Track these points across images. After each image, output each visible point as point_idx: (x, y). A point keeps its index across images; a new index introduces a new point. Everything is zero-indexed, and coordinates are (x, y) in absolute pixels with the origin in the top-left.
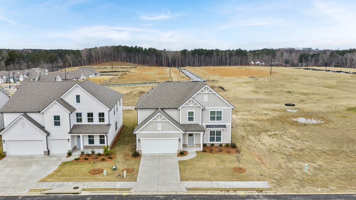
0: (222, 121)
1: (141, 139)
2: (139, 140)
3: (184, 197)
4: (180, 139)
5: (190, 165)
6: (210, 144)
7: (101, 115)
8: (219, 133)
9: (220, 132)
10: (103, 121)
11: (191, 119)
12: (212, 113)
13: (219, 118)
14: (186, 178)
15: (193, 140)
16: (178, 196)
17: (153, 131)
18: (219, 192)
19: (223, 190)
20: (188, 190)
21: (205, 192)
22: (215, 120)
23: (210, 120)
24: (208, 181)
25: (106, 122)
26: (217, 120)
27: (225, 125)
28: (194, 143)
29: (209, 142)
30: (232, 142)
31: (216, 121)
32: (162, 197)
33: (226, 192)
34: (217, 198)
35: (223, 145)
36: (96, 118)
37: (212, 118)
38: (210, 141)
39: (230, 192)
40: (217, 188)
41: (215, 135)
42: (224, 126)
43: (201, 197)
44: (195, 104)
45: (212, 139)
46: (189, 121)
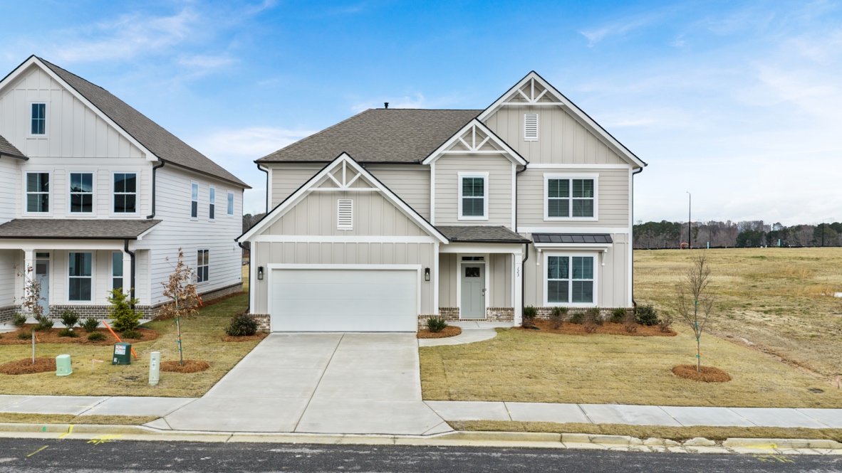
0: (596, 217)
1: (269, 267)
2: (261, 269)
3: (435, 456)
4: (427, 270)
5: (470, 358)
6: (548, 309)
7: (125, 183)
8: (584, 266)
9: (589, 261)
10: (131, 208)
11: (473, 207)
12: (557, 187)
13: (585, 209)
14: (451, 391)
15: (484, 290)
16: (403, 451)
17: (320, 234)
18: (629, 442)
19: (648, 432)
20: (456, 429)
21: (554, 440)
22: (567, 215)
23: (549, 216)
24: (558, 402)
25: (142, 211)
26: (574, 216)
27: (609, 235)
28: (487, 305)
29: (547, 304)
30: (635, 304)
31: (571, 218)
32: (307, 451)
33: (668, 441)
34: (623, 461)
35: (603, 314)
36: (103, 195)
37: (557, 209)
38: (551, 299)
39: (688, 442)
40: (614, 426)
41: (567, 277)
42: (607, 238)
43: (535, 459)
44: (490, 144)
45: (557, 291)
46: (464, 214)
